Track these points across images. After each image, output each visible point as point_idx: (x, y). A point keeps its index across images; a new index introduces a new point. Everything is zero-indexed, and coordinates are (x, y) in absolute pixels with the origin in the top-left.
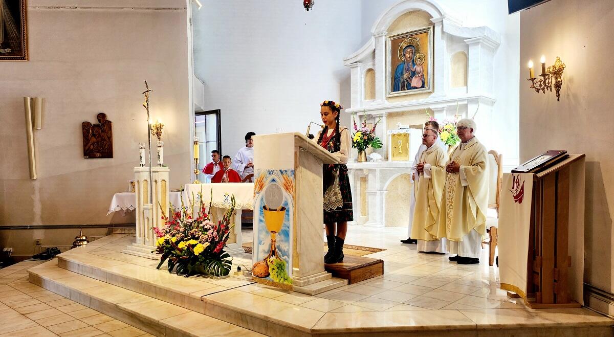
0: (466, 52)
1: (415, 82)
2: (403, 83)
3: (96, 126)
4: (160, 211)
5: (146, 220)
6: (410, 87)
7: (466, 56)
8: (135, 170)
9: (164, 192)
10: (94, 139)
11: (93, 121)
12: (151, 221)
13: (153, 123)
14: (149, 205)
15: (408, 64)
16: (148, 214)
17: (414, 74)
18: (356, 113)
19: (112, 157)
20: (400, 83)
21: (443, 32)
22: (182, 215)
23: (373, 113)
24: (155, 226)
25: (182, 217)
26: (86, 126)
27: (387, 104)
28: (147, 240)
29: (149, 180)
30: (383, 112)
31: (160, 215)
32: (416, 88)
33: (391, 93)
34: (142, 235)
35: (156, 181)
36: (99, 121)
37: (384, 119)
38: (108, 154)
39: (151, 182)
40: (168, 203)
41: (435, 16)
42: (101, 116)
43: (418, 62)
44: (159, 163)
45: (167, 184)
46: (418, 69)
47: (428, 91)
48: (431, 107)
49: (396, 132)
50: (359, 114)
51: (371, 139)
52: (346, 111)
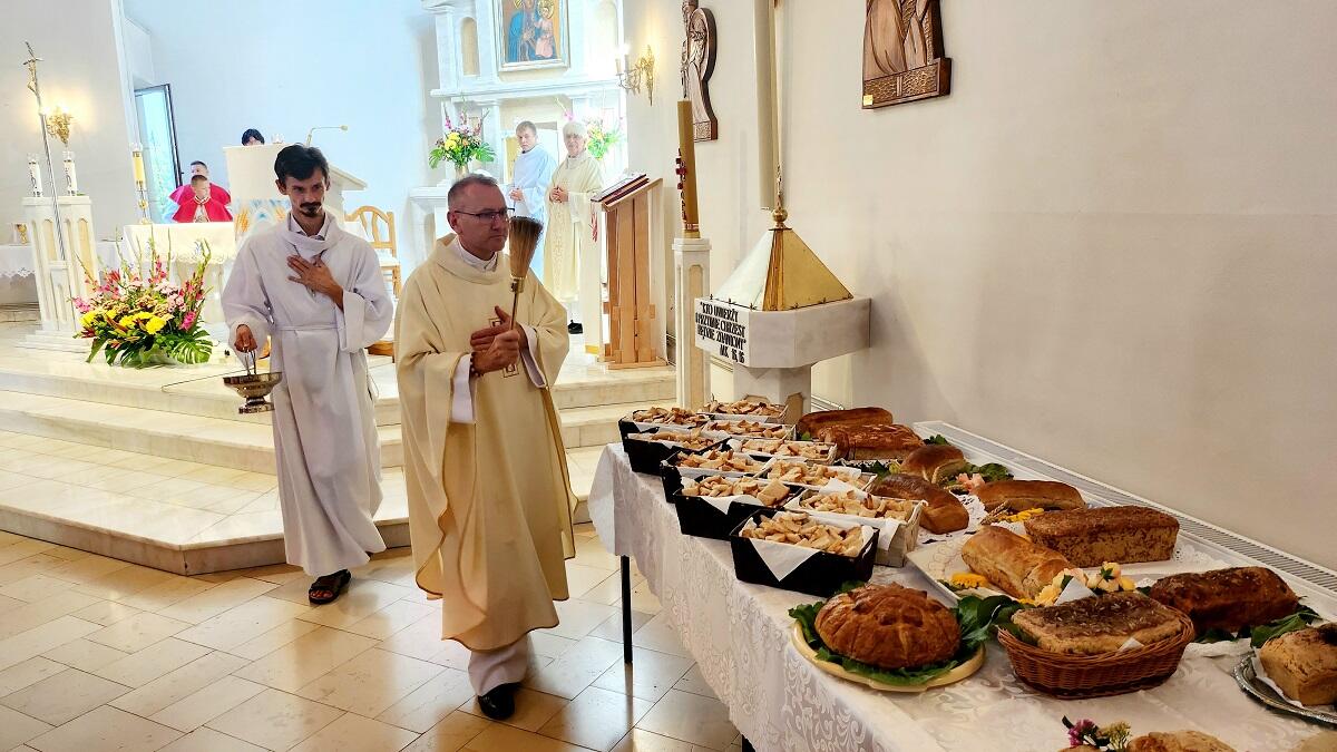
2: (523, 48)
4: (82, 271)
5: (56, 289)
6: (533, 57)
8: (25, 203)
9: (85, 240)
12: (66, 290)
13: (49, 112)
14: (60, 264)
16: (59, 278)
17: (538, 33)
18: (449, 98)
20: (517, 48)
22: (122, 276)
23: (477, 99)
24: (74, 296)
25: (122, 280)
27: (499, 84)
28: (64, 322)
29: (54, 220)
30: (494, 98)
31: (83, 277)
32: (543, 58)
33: (506, 65)
34: (53, 315)
35: (68, 221)
37: (496, 110)
39: (59, 222)
40: (94, 258)
43: (544, 12)
44: (69, 189)
45: (90, 225)
46: (545, 24)
47: (562, 64)
48: (567, 92)
50: (454, 100)
51: (474, 146)
52: (434, 92)
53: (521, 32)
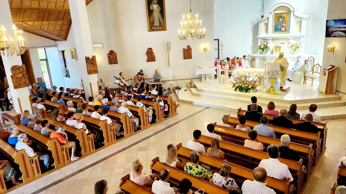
0: (301, 21)
1: (283, 29)
2: (279, 29)
3: (187, 49)
5: (221, 79)
6: (281, 31)
7: (301, 23)
10: (186, 54)
11: (186, 48)
15: (281, 23)
16: (222, 77)
17: (283, 26)
18: (261, 38)
19: (191, 58)
20: (277, 29)
21: (294, 14)
23: (267, 38)
26: (184, 49)
27: (273, 35)
30: (271, 38)
32: (283, 31)
34: (219, 83)
36: (188, 48)
37: (271, 40)
38: (190, 57)
41: (292, 9)
42: (188, 46)
43: (284, 23)
46: (284, 25)
48: (288, 38)
49: (276, 45)
50: (262, 38)
51: (267, 47)
52: (257, 37)
53: (278, 26)
